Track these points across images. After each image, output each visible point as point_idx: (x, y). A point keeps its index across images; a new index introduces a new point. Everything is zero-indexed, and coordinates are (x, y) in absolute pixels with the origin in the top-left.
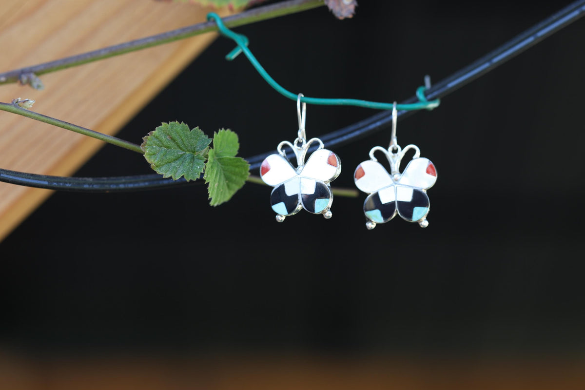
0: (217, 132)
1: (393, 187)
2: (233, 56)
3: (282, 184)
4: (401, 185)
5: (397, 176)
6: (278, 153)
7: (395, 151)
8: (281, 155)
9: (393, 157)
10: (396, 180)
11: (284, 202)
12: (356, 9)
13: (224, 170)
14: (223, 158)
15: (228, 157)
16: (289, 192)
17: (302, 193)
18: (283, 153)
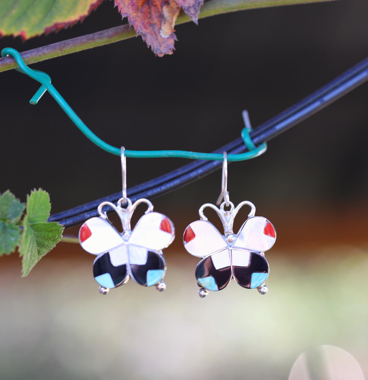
0: (30, 194)
1: (227, 250)
2: (36, 99)
3: (106, 252)
4: (237, 248)
5: (231, 237)
6: (98, 216)
7: (227, 208)
8: (101, 218)
9: (226, 215)
10: (230, 241)
11: (109, 273)
12: (176, 44)
13: (37, 237)
14: (37, 224)
15: (42, 222)
16: (116, 262)
17: (132, 263)
18: (104, 216)
